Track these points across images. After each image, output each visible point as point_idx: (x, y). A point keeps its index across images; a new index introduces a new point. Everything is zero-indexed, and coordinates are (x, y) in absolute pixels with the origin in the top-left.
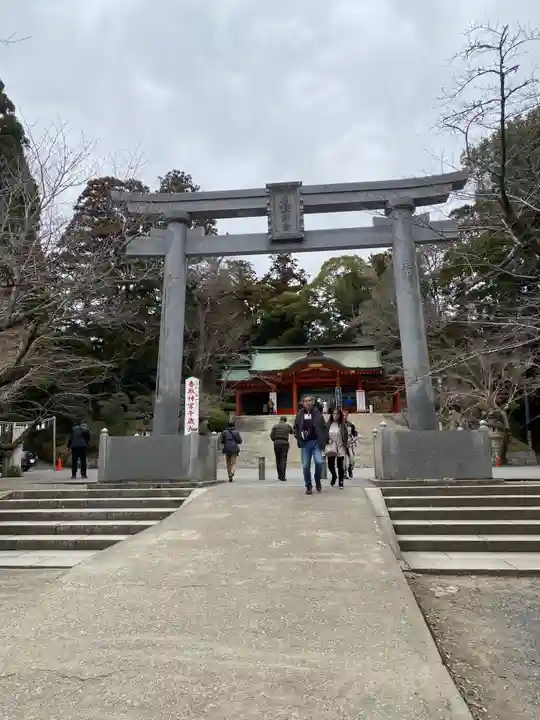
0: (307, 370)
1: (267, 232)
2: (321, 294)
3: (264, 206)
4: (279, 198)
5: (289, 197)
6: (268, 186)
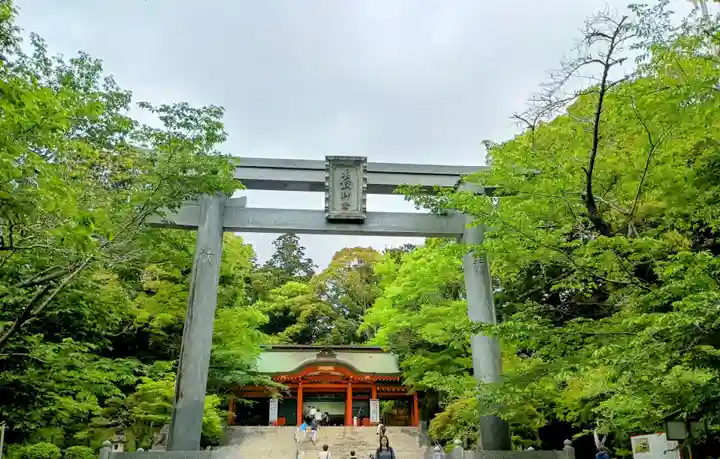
0: (316, 373)
1: (323, 208)
2: (330, 287)
3: (322, 180)
4: (339, 173)
5: (351, 173)
6: (328, 159)
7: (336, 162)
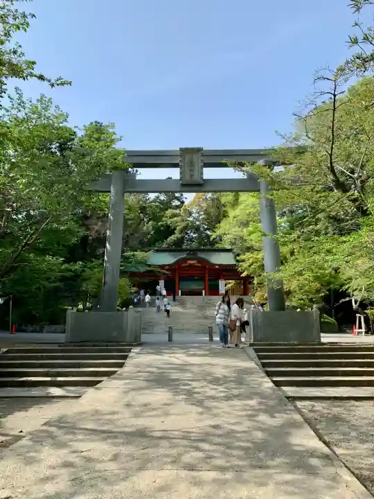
0: (187, 265)
1: (179, 178)
2: (194, 211)
3: (178, 162)
4: (188, 157)
5: (194, 156)
6: (181, 149)
7: (185, 151)
